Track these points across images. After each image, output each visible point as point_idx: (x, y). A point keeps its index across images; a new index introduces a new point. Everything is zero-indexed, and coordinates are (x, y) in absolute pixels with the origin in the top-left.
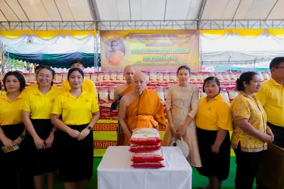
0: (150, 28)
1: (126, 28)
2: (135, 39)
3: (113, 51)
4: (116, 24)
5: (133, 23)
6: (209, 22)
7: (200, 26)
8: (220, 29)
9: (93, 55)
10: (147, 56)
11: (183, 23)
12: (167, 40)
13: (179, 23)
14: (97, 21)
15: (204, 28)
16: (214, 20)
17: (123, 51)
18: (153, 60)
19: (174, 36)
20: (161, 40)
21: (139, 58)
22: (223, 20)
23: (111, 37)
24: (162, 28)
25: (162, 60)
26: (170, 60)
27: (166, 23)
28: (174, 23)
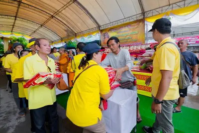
0: (119, 24)
1: (109, 27)
2: (113, 31)
3: (105, 38)
4: (105, 26)
5: (111, 24)
6: (152, 11)
7: (146, 16)
8: (160, 14)
11: (135, 16)
12: (126, 29)
14: (99, 26)
15: (149, 16)
16: (154, 9)
19: (130, 25)
20: (123, 30)
22: (162, 7)
23: (104, 32)
24: (124, 23)
25: (124, 39)
26: (129, 39)
27: (126, 19)
28: (130, 18)
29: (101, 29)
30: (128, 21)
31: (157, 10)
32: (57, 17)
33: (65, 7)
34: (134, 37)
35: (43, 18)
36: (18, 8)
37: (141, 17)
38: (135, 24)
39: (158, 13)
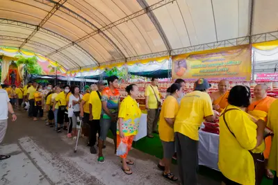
0: (206, 49)
1: (189, 52)
2: (194, 59)
3: (179, 67)
4: (181, 50)
5: (193, 48)
6: (264, 35)
7: (253, 41)
8: (277, 39)
9: (167, 71)
10: (202, 69)
11: (235, 40)
12: (220, 57)
13: (231, 41)
14: (170, 51)
15: (258, 41)
16: (269, 33)
17: (186, 67)
18: (207, 72)
19: (227, 52)
20: (214, 57)
21: (197, 71)
23: (177, 59)
24: (215, 48)
25: (215, 72)
26: (222, 71)
27: (219, 43)
28: (226, 42)
29: (173, 54)
30: (223, 46)
31: (272, 34)
34: (233, 69)
37: (246, 42)
38: (234, 51)
39: (274, 38)
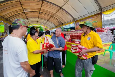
0: (85, 17)
1: (80, 19)
3: (77, 25)
5: (81, 17)
6: (107, 7)
8: (113, 8)
11: (96, 12)
12: (90, 20)
14: (74, 19)
15: (105, 10)
16: (109, 6)
19: (92, 18)
24: (88, 16)
28: (92, 13)
29: (75, 20)
30: (91, 15)
31: (111, 6)
32: (54, 16)
33: (57, 11)
35: (48, 17)
36: (39, 14)
37: (100, 12)
38: (95, 16)
39: (112, 8)
